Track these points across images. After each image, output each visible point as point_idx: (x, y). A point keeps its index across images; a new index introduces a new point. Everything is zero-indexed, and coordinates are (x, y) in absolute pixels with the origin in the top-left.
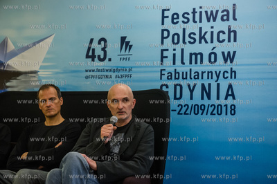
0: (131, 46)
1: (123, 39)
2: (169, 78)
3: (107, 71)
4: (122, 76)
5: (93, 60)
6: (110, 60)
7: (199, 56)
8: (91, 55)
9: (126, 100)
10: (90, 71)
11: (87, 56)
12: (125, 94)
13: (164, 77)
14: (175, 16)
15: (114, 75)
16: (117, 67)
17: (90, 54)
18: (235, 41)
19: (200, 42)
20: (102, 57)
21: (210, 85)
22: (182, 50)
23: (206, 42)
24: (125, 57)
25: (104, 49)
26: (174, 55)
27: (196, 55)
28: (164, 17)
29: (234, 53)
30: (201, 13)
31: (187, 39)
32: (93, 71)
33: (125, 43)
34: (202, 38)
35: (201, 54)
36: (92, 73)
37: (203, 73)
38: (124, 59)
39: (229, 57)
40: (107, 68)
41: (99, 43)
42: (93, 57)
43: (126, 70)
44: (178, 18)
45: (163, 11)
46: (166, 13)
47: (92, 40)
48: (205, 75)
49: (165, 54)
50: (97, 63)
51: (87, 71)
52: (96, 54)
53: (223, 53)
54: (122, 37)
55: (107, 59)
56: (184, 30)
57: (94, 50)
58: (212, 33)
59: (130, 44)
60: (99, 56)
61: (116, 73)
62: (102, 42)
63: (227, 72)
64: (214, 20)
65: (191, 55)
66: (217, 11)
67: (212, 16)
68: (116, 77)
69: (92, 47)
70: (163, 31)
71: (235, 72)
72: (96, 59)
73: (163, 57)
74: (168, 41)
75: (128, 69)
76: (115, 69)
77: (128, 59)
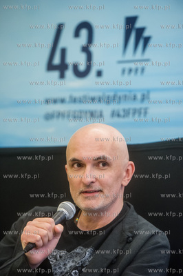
0: (147, 40)
1: (131, 21)
3: (93, 99)
5: (62, 76)
6: (99, 74)
9: (102, 163)
10: (55, 101)
11: (50, 67)
12: (101, 148)
15: (107, 109)
16: (116, 91)
17: (57, 61)
20: (82, 68)
24: (133, 66)
25: (87, 48)
32: (63, 101)
33: (134, 32)
38: (130, 71)
40: (93, 94)
41: (77, 34)
42: (62, 68)
43: (135, 98)
50: (72, 83)
51: (47, 102)
52: (70, 60)
57: (64, 51)
59: (146, 34)
60: (75, 67)
61: (113, 106)
62: (84, 32)
69: (61, 44)
72: (69, 73)
75: (139, 96)
76: (111, 94)
77: (139, 71)
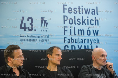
2: (69, 42)
3: (34, 37)
4: (43, 40)
5: (25, 30)
7: (82, 31)
8: (23, 27)
11: (21, 27)
13: (66, 42)
14: (70, 9)
15: (38, 39)
18: (98, 25)
19: (83, 24)
20: (30, 28)
21: (88, 46)
22: (75, 27)
23: (85, 24)
25: (31, 24)
26: (71, 30)
27: (81, 30)
28: (64, 9)
29: (98, 31)
30: (82, 9)
31: (77, 22)
33: (44, 21)
34: (83, 22)
35: (83, 30)
36: (24, 38)
37: (85, 40)
38: (43, 30)
39: (96, 33)
41: (28, 20)
42: (25, 28)
44: (71, 10)
45: (64, 5)
46: (65, 7)
47: (23, 18)
48: (86, 41)
49: (66, 29)
50: (27, 32)
51: (21, 36)
52: (27, 26)
53: (93, 30)
54: (42, 18)
55: (34, 30)
56: (75, 17)
57: (25, 24)
58: (88, 20)
59: (47, 22)
60: (28, 28)
61: (40, 39)
62: (30, 20)
63: (95, 40)
64: (89, 14)
65: (79, 30)
66: (90, 9)
67: (87, 12)
68: (40, 41)
69: (24, 22)
70: (64, 16)
71: (99, 40)
72: (27, 30)
73: (65, 31)
74: (67, 22)
75: (46, 37)
76: (39, 36)
77: (46, 31)
